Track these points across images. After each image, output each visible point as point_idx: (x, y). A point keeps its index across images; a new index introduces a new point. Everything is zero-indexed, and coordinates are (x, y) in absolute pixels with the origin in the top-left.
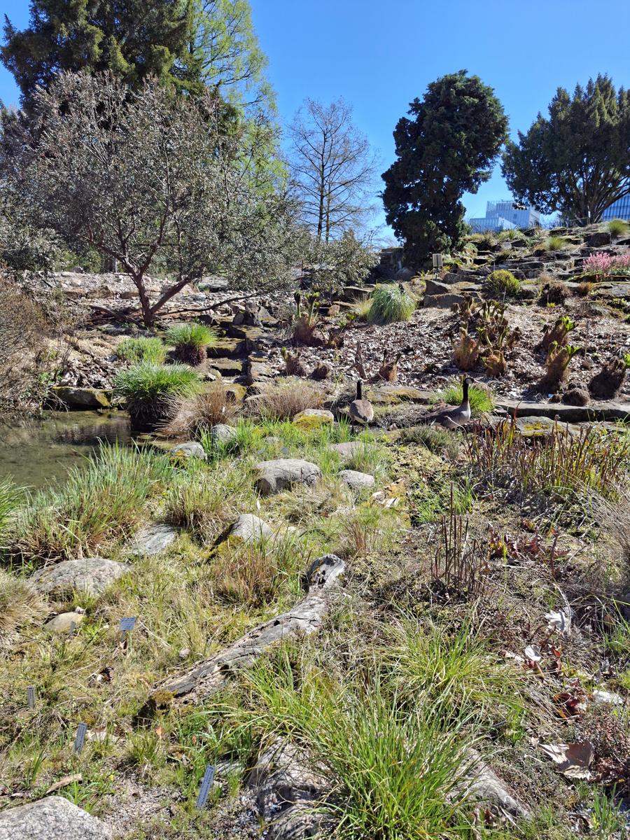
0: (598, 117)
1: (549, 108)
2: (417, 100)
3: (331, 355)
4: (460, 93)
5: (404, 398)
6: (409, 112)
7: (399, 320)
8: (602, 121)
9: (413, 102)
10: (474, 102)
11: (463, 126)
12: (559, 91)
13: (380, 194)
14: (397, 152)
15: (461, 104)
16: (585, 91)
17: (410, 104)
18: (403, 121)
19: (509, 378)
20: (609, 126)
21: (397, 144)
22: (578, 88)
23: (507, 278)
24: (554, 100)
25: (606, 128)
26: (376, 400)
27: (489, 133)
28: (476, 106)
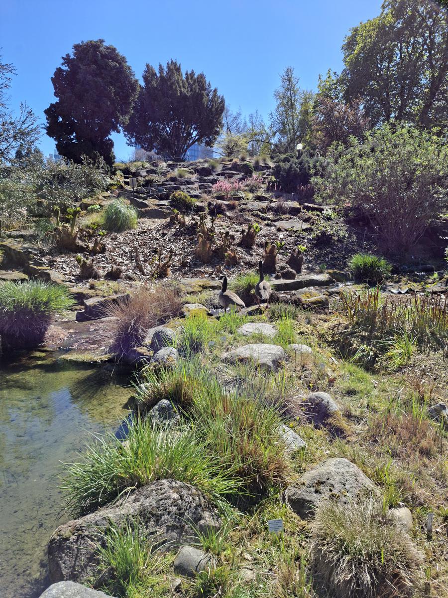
0: (178, 89)
1: (143, 77)
2: (68, 55)
3: (103, 259)
4: (104, 56)
5: (204, 287)
6: (63, 64)
7: (129, 228)
8: (181, 91)
9: (65, 57)
10: (116, 65)
11: (110, 82)
12: (148, 66)
13: (44, 126)
14: (56, 94)
15: (107, 65)
16: (166, 69)
17: (63, 58)
18: (59, 70)
19: (242, 266)
20: (185, 96)
21: (55, 88)
22: (160, 66)
23: (186, 197)
24: (146, 72)
25: (184, 97)
26: (189, 291)
27: (127, 90)
28: (117, 69)
